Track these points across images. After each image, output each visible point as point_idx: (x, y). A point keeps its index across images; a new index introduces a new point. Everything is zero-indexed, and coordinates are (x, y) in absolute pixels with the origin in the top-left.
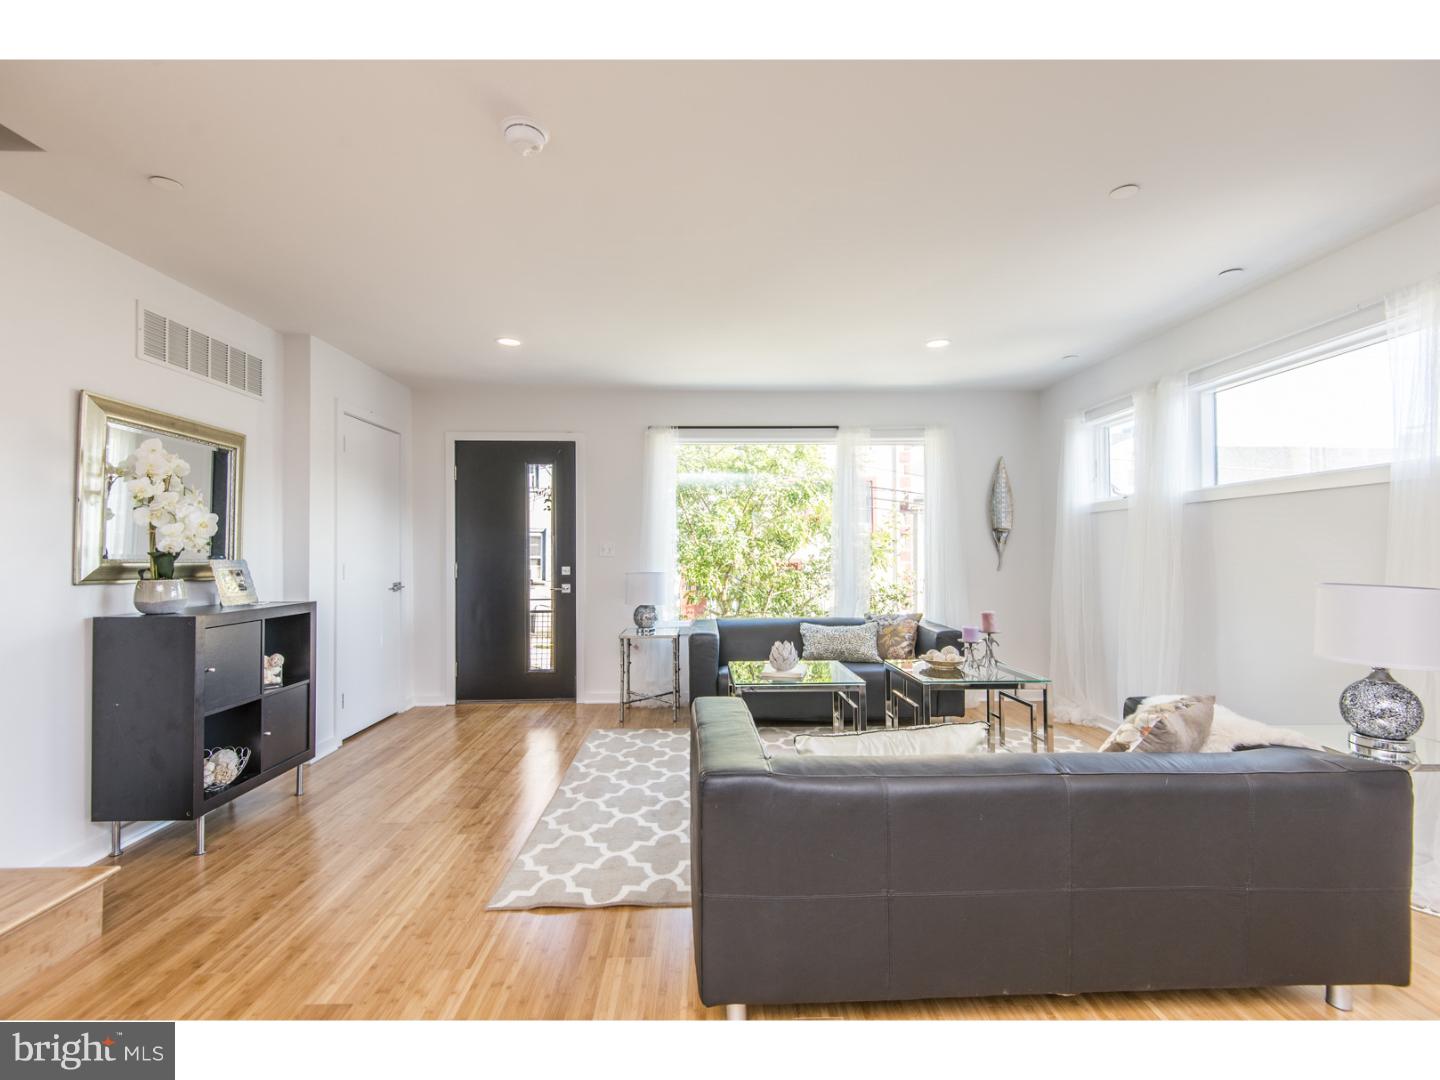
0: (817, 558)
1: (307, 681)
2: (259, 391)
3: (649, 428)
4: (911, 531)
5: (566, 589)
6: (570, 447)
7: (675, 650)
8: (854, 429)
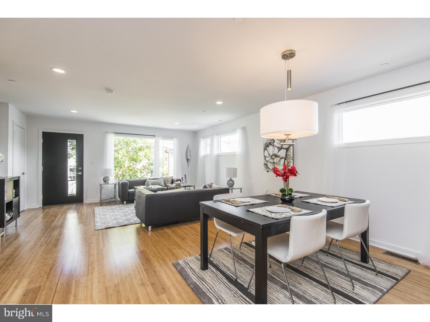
0: (145, 165)
1: (19, 197)
3: (106, 132)
4: (168, 158)
5: (80, 173)
6: (82, 136)
7: (115, 187)
8: (159, 136)
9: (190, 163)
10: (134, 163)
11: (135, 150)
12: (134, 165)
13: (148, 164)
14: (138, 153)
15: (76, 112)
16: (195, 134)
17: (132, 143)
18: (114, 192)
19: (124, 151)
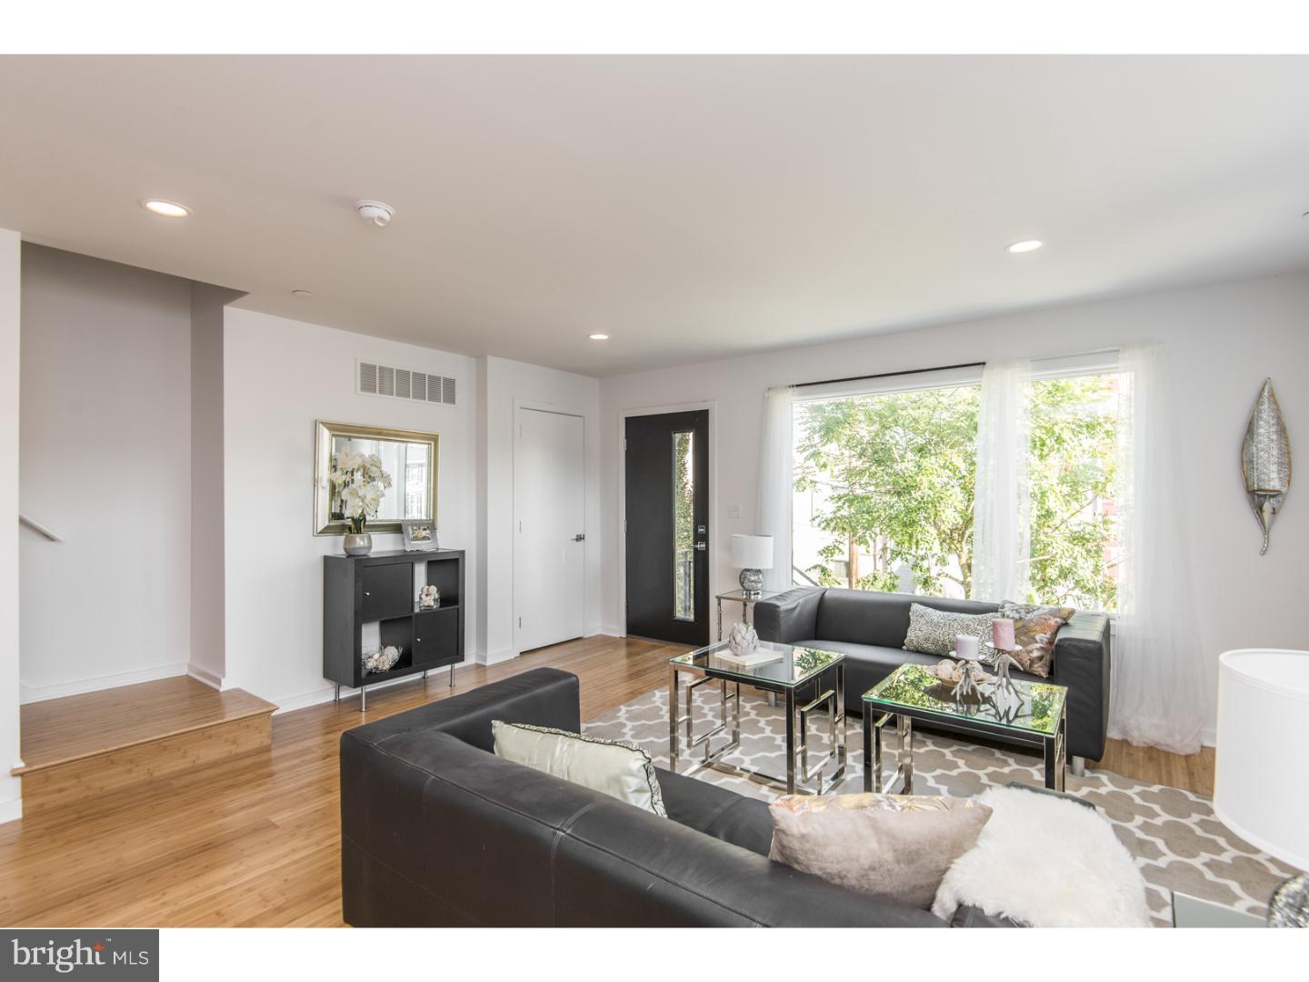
1: (456, 607)
2: (453, 401)
3: (769, 389)
5: (702, 546)
6: (702, 414)
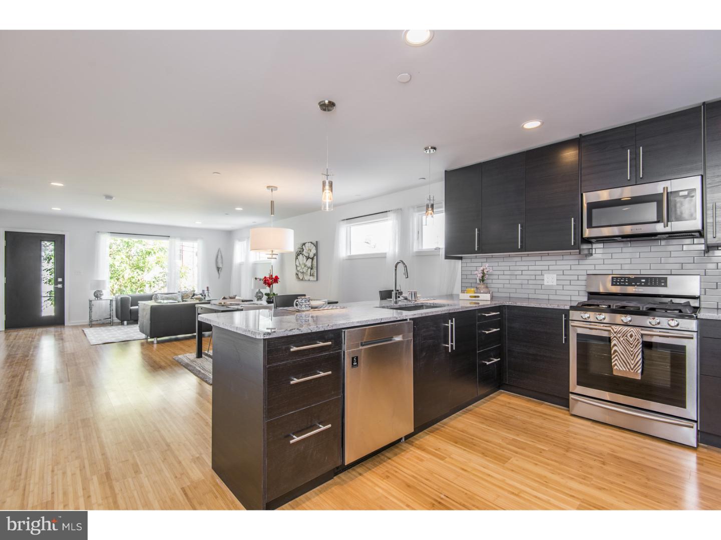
3: (98, 232)
5: (60, 286)
6: (63, 237)
7: (110, 305)
8: (175, 237)
9: (222, 273)
10: (140, 272)
11: (140, 254)
12: (139, 275)
13: (162, 274)
14: (146, 257)
15: (60, 209)
16: (229, 235)
17: (136, 244)
18: (109, 310)
19: (123, 255)
